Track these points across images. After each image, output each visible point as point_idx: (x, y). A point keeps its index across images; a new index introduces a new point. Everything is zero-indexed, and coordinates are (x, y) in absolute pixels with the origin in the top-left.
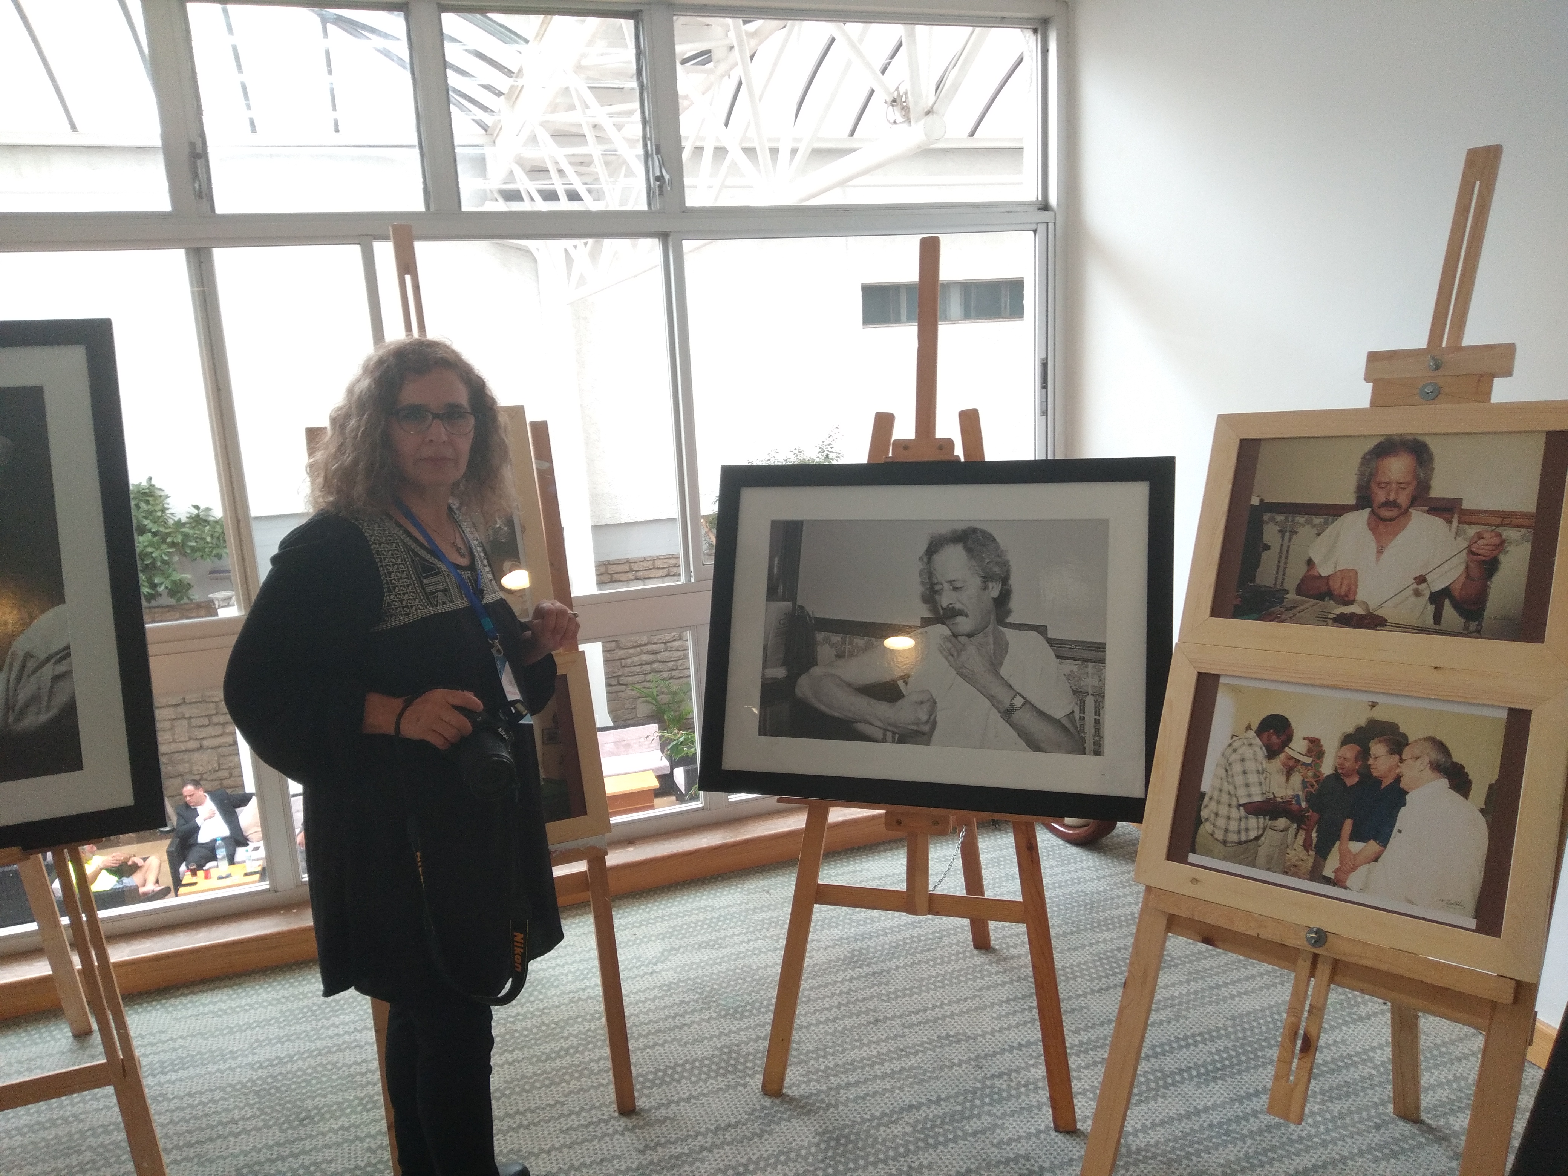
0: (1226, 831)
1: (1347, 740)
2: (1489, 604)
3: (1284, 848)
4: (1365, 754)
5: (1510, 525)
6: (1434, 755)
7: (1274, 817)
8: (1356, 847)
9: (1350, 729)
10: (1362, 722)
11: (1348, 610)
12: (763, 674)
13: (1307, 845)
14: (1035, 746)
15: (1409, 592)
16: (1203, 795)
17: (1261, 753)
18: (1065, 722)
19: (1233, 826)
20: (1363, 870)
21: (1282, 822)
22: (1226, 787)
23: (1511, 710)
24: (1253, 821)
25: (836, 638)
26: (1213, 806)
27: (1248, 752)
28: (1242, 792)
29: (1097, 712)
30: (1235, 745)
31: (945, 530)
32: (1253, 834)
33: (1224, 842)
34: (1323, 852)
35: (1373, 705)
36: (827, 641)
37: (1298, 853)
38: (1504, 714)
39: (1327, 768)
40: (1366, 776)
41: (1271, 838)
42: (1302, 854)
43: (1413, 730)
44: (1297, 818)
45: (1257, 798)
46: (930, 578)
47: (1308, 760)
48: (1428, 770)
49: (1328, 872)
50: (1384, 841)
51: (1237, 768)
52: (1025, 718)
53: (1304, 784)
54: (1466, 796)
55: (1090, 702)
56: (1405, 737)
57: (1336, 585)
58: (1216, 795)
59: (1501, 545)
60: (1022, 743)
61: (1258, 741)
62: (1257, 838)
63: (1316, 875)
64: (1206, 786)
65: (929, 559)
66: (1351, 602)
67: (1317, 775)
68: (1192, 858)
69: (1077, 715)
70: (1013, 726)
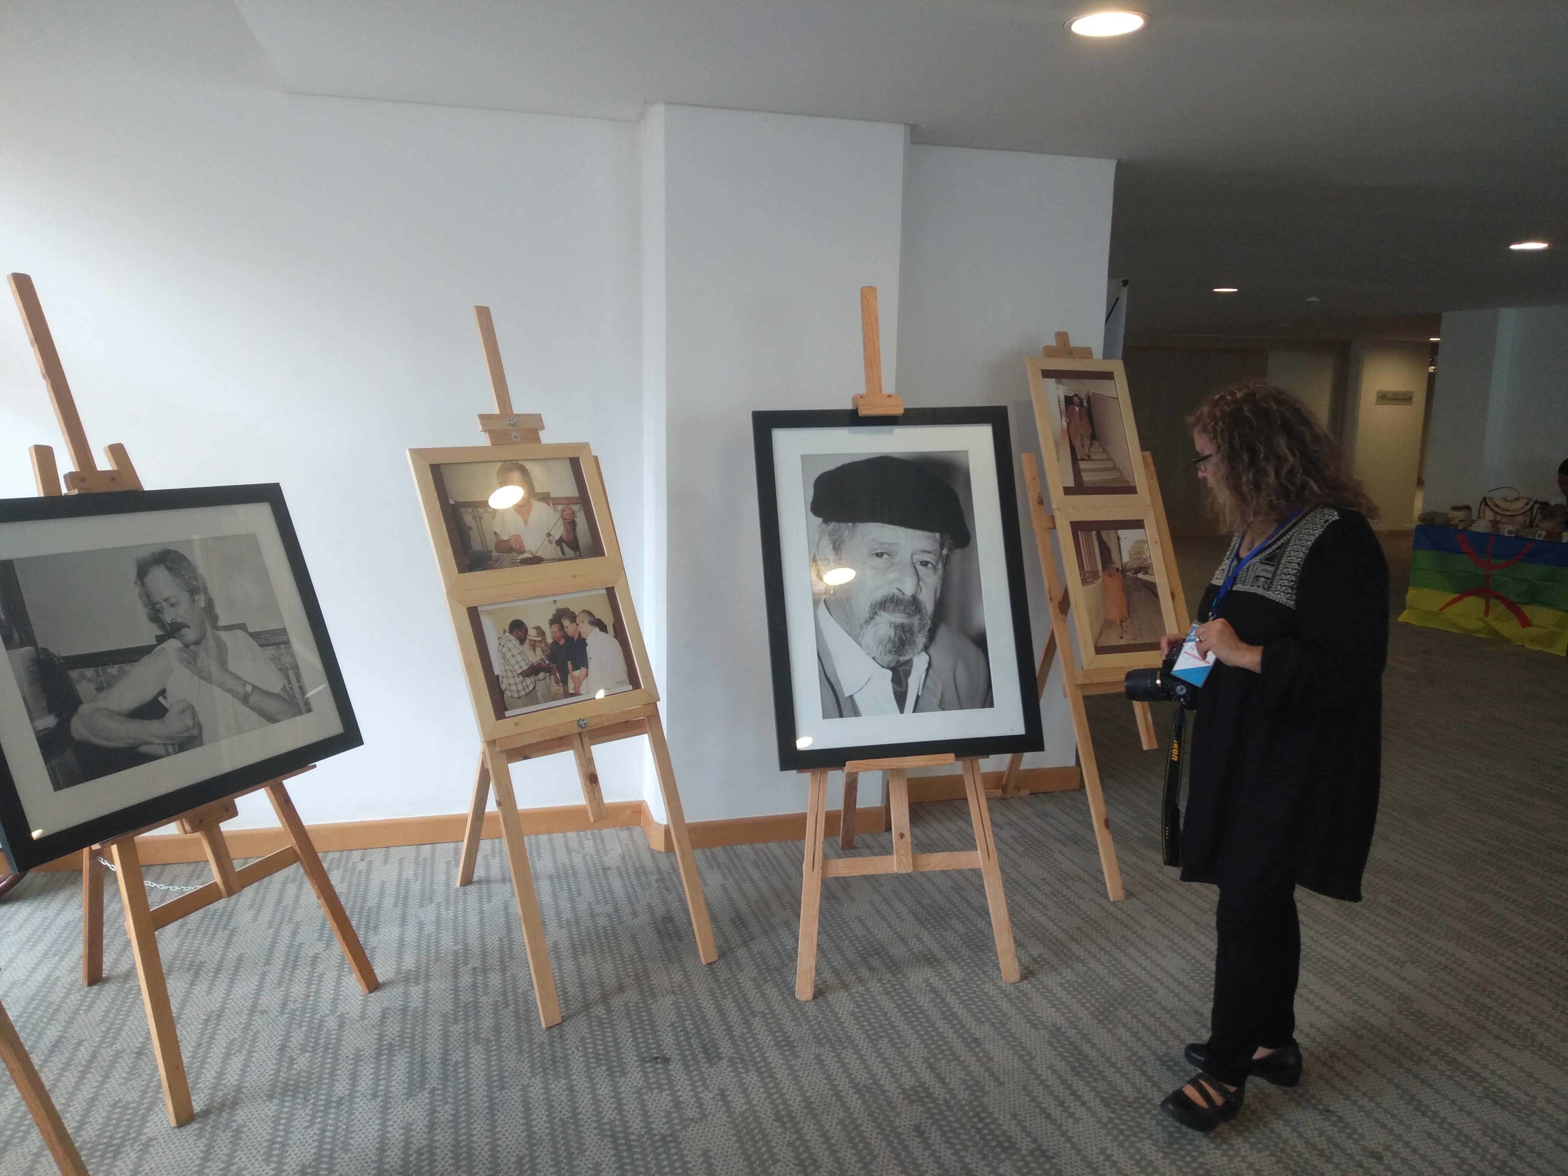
0: (518, 691)
1: (552, 622)
2: (580, 543)
3: (548, 687)
4: (562, 627)
5: (573, 503)
6: (588, 618)
7: (537, 675)
8: (577, 673)
9: (551, 617)
10: (554, 612)
11: (525, 556)
12: (34, 728)
13: (557, 682)
14: (272, 719)
15: (546, 542)
16: (498, 677)
17: (517, 643)
18: (282, 694)
19: (520, 687)
20: (584, 683)
21: (541, 675)
22: (508, 668)
23: (607, 589)
24: (529, 681)
25: (89, 672)
26: (505, 680)
27: (510, 645)
28: (516, 667)
29: (299, 681)
30: (503, 643)
31: (145, 554)
32: (531, 687)
33: (519, 698)
34: (565, 682)
35: (555, 602)
36: (83, 677)
37: (556, 688)
38: (605, 591)
39: (550, 640)
40: (566, 636)
41: (540, 685)
42: (557, 687)
43: (576, 609)
44: (547, 670)
45: (525, 668)
46: (149, 600)
47: (540, 639)
48: (589, 627)
49: (571, 691)
50: (586, 665)
51: (509, 655)
52: (255, 699)
53: (543, 651)
54: (607, 632)
55: (291, 674)
56: (574, 613)
57: (513, 544)
58: (504, 674)
59: (573, 513)
60: (262, 720)
61: (512, 637)
62: (534, 688)
63: (567, 695)
64: (497, 671)
65: (143, 583)
66: (524, 552)
67: (546, 645)
68: (507, 714)
69: (288, 686)
70: (253, 709)
